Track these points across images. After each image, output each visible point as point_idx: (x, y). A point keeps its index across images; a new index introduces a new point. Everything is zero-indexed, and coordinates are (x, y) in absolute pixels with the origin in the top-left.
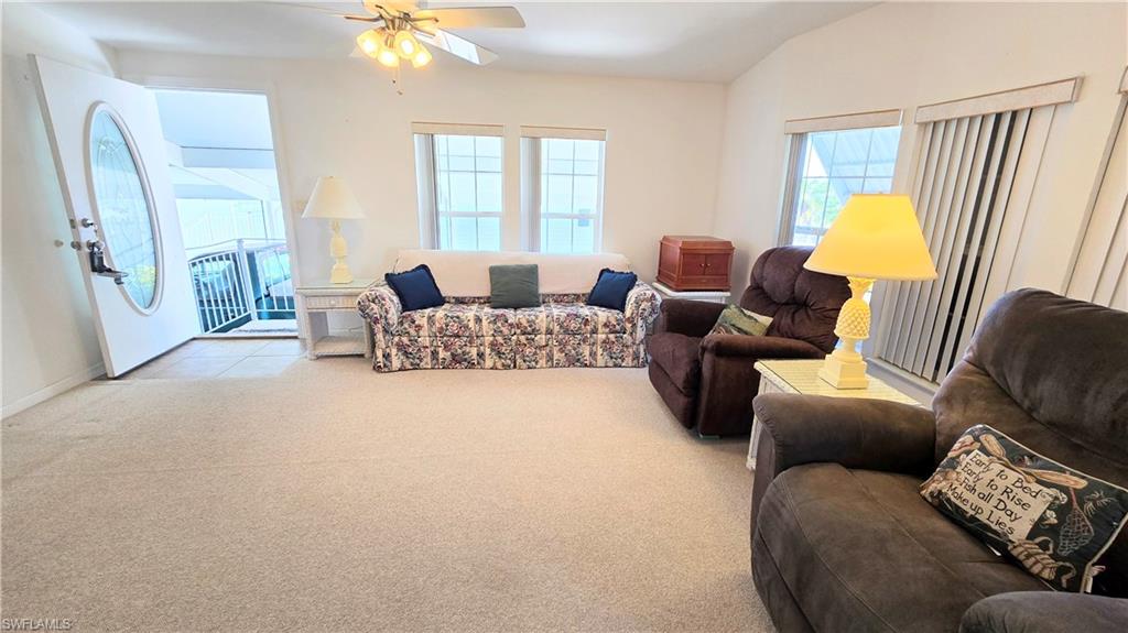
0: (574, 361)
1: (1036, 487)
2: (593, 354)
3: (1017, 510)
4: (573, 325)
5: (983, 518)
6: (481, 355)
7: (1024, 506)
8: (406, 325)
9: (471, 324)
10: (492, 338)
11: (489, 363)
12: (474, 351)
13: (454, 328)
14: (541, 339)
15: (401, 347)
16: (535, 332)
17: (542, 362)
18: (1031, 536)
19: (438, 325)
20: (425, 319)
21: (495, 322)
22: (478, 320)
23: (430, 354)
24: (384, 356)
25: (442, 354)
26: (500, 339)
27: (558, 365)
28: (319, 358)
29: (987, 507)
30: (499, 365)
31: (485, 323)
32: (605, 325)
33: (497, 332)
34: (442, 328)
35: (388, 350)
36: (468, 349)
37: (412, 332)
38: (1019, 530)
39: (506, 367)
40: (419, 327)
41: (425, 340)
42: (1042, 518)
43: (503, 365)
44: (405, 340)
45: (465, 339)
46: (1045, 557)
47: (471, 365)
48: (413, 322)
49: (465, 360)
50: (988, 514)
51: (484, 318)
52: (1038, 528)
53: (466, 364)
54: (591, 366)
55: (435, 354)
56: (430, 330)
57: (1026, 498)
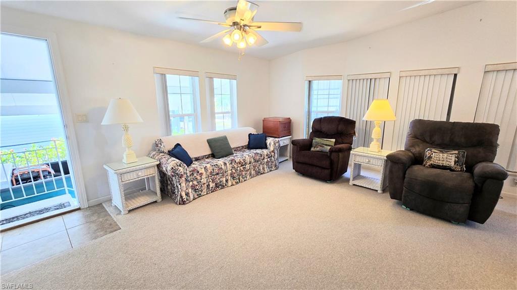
0: (258, 173)
1: (451, 155)
2: (263, 168)
3: (450, 160)
4: (257, 158)
5: (445, 165)
6: (227, 181)
7: (451, 159)
8: (195, 175)
9: (223, 167)
10: (231, 171)
11: (230, 184)
12: (224, 180)
13: (216, 170)
14: (247, 166)
15: (193, 187)
16: (246, 164)
17: (248, 177)
18: (455, 164)
19: (210, 171)
20: (203, 169)
21: (231, 163)
22: (225, 164)
23: (206, 187)
24: (186, 194)
25: (212, 185)
26: (234, 171)
27: (253, 177)
28: (130, 211)
29: (444, 162)
30: (234, 183)
31: (228, 165)
32: (267, 155)
33: (233, 167)
34: (211, 171)
35: (187, 191)
36: (221, 179)
37: (199, 177)
38: (452, 164)
39: (237, 183)
40: (201, 174)
41: (204, 180)
42: (455, 160)
43: (236, 183)
44: (195, 183)
45: (221, 174)
46: (458, 167)
47: (223, 187)
48: (198, 172)
49: (220, 185)
50: (446, 164)
51: (227, 163)
52: (455, 162)
53: (220, 187)
54: (264, 173)
55: (208, 186)
56: (206, 174)
57: (451, 158)
